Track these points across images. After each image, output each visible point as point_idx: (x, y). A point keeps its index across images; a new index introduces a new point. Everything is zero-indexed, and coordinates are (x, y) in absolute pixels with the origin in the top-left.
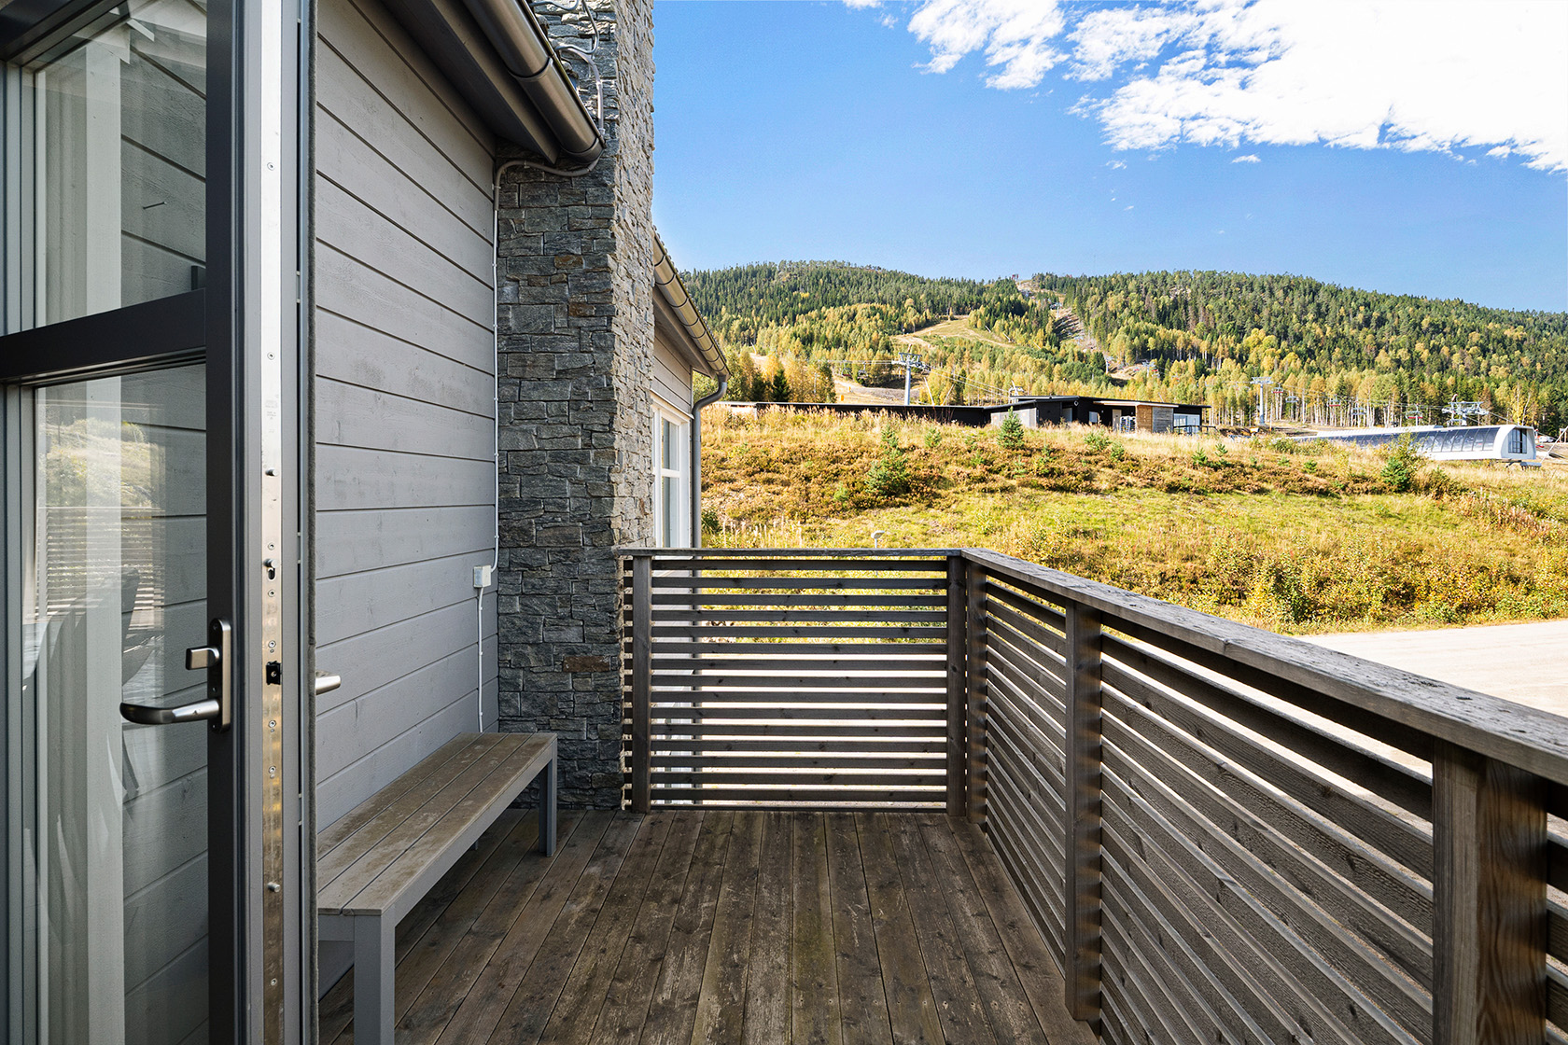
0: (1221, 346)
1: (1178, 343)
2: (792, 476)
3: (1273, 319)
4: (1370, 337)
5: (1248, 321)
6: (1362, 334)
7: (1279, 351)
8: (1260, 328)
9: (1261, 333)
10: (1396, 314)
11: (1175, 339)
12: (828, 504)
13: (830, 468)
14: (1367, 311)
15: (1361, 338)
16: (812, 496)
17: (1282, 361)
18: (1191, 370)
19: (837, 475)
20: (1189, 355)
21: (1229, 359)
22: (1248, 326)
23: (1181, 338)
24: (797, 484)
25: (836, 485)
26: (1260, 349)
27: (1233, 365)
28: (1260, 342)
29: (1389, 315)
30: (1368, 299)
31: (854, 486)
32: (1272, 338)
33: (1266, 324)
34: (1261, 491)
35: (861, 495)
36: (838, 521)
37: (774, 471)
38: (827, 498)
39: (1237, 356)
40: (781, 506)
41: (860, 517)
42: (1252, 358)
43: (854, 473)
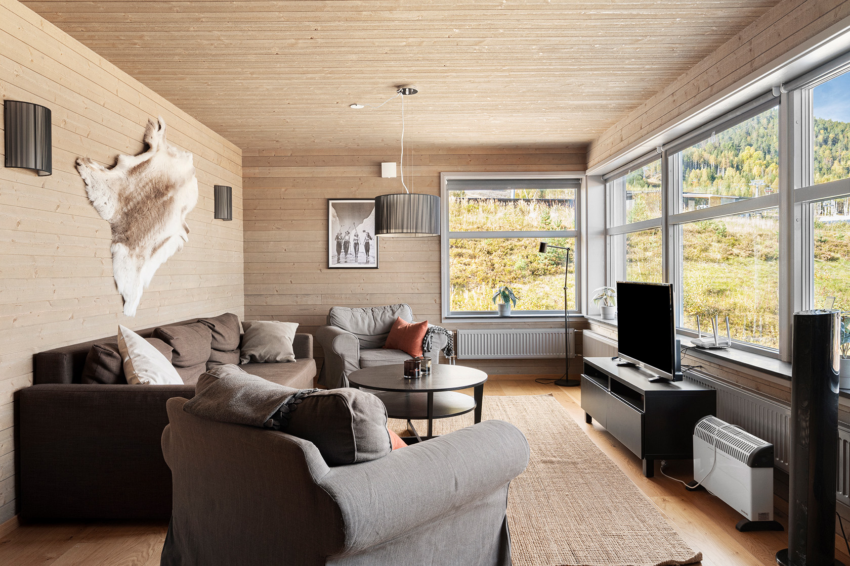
0: (724, 159)
1: (694, 157)
2: (477, 250)
3: (760, 139)
4: (828, 152)
5: (743, 141)
6: (822, 149)
7: (765, 162)
8: (751, 145)
9: (752, 149)
10: (846, 136)
11: (692, 154)
12: (510, 272)
13: (504, 245)
14: (825, 133)
15: (821, 152)
16: (496, 266)
17: (767, 170)
18: (705, 177)
19: (511, 250)
20: (702, 165)
21: (731, 168)
22: (743, 144)
23: (696, 153)
24: (483, 257)
25: (513, 257)
26: (751, 161)
27: (734, 173)
28: (751, 156)
29: (841, 136)
30: (826, 125)
31: (527, 257)
32: (760, 153)
33: (755, 143)
34: (833, 259)
35: (534, 264)
36: (520, 286)
37: (462, 247)
38: (508, 268)
39: (735, 166)
40: (474, 274)
41: (537, 282)
42: (746, 167)
43: (526, 247)
